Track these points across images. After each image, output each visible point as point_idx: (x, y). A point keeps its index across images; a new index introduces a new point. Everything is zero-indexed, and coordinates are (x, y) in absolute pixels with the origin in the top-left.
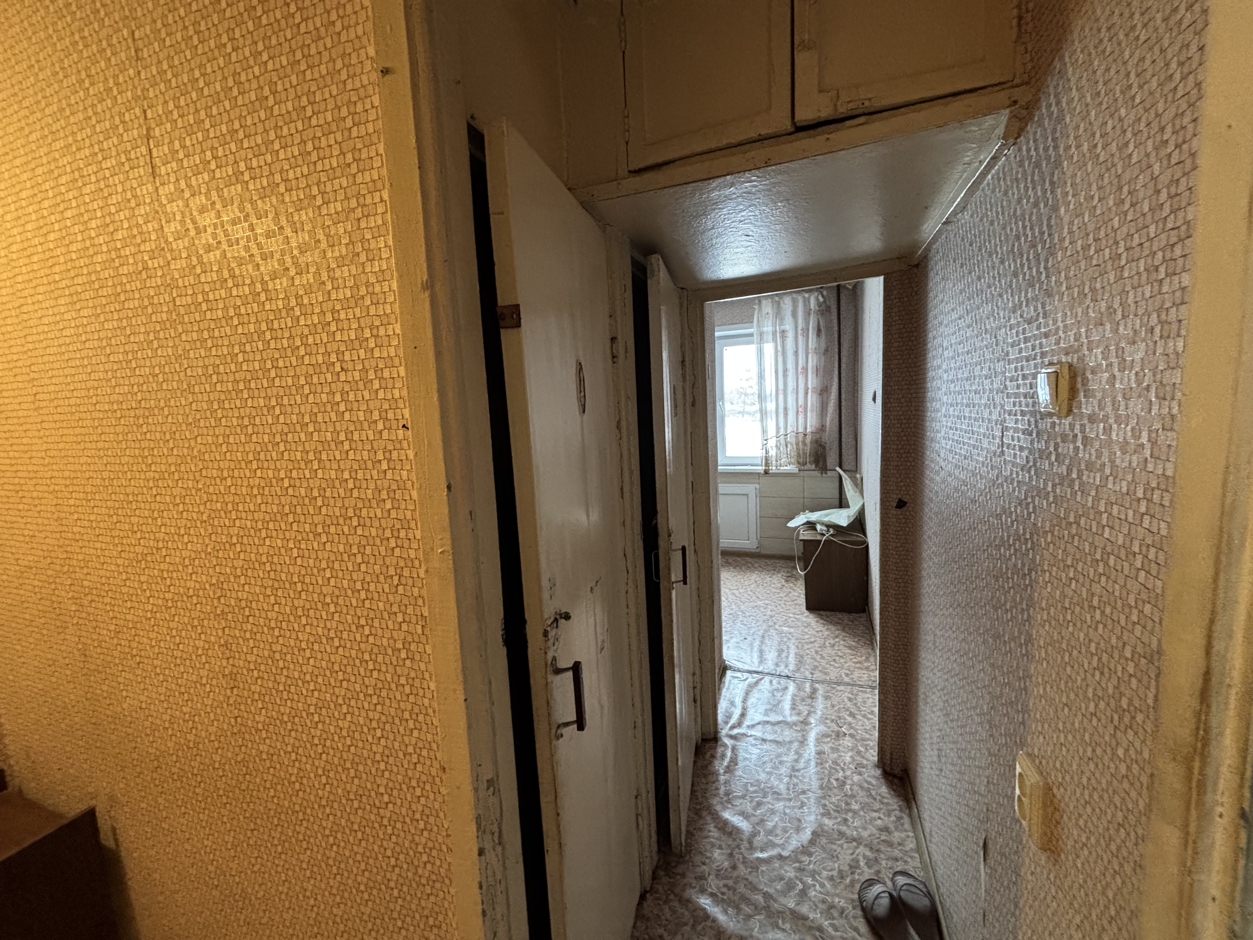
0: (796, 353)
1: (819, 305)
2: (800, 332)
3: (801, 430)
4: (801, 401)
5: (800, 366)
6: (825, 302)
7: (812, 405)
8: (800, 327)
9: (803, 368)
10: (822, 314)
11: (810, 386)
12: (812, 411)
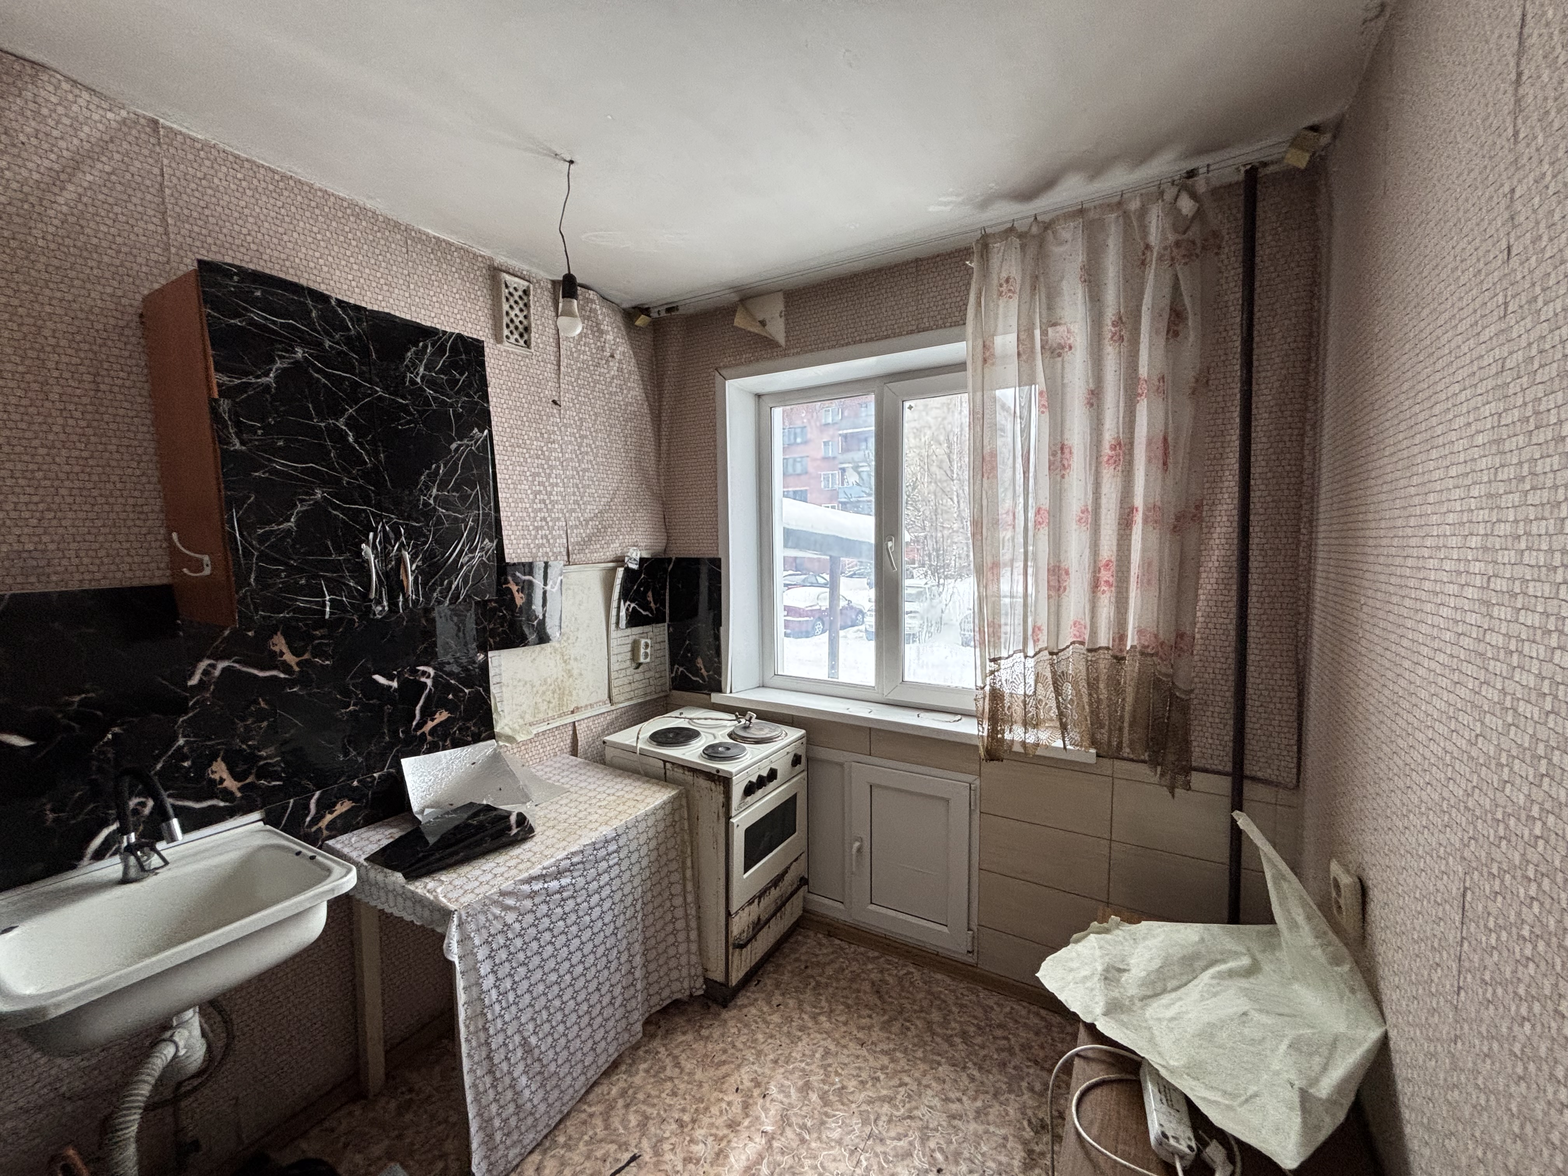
0: (1095, 397)
1: (1181, 225)
2: (1109, 328)
3: (1104, 639)
4: (1108, 549)
5: (1108, 437)
6: (1199, 214)
7: (1146, 564)
8: (1110, 315)
9: (1117, 445)
10: (1189, 256)
11: (1139, 501)
12: (1145, 582)
